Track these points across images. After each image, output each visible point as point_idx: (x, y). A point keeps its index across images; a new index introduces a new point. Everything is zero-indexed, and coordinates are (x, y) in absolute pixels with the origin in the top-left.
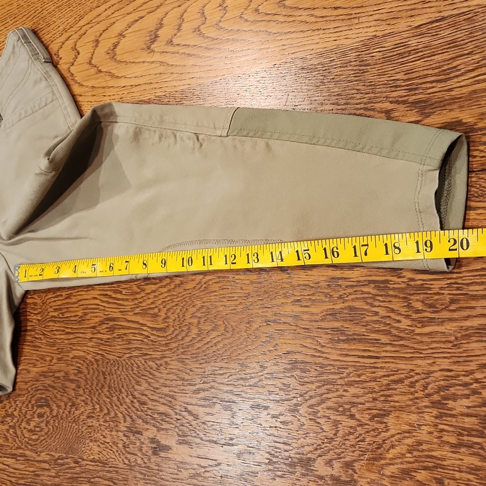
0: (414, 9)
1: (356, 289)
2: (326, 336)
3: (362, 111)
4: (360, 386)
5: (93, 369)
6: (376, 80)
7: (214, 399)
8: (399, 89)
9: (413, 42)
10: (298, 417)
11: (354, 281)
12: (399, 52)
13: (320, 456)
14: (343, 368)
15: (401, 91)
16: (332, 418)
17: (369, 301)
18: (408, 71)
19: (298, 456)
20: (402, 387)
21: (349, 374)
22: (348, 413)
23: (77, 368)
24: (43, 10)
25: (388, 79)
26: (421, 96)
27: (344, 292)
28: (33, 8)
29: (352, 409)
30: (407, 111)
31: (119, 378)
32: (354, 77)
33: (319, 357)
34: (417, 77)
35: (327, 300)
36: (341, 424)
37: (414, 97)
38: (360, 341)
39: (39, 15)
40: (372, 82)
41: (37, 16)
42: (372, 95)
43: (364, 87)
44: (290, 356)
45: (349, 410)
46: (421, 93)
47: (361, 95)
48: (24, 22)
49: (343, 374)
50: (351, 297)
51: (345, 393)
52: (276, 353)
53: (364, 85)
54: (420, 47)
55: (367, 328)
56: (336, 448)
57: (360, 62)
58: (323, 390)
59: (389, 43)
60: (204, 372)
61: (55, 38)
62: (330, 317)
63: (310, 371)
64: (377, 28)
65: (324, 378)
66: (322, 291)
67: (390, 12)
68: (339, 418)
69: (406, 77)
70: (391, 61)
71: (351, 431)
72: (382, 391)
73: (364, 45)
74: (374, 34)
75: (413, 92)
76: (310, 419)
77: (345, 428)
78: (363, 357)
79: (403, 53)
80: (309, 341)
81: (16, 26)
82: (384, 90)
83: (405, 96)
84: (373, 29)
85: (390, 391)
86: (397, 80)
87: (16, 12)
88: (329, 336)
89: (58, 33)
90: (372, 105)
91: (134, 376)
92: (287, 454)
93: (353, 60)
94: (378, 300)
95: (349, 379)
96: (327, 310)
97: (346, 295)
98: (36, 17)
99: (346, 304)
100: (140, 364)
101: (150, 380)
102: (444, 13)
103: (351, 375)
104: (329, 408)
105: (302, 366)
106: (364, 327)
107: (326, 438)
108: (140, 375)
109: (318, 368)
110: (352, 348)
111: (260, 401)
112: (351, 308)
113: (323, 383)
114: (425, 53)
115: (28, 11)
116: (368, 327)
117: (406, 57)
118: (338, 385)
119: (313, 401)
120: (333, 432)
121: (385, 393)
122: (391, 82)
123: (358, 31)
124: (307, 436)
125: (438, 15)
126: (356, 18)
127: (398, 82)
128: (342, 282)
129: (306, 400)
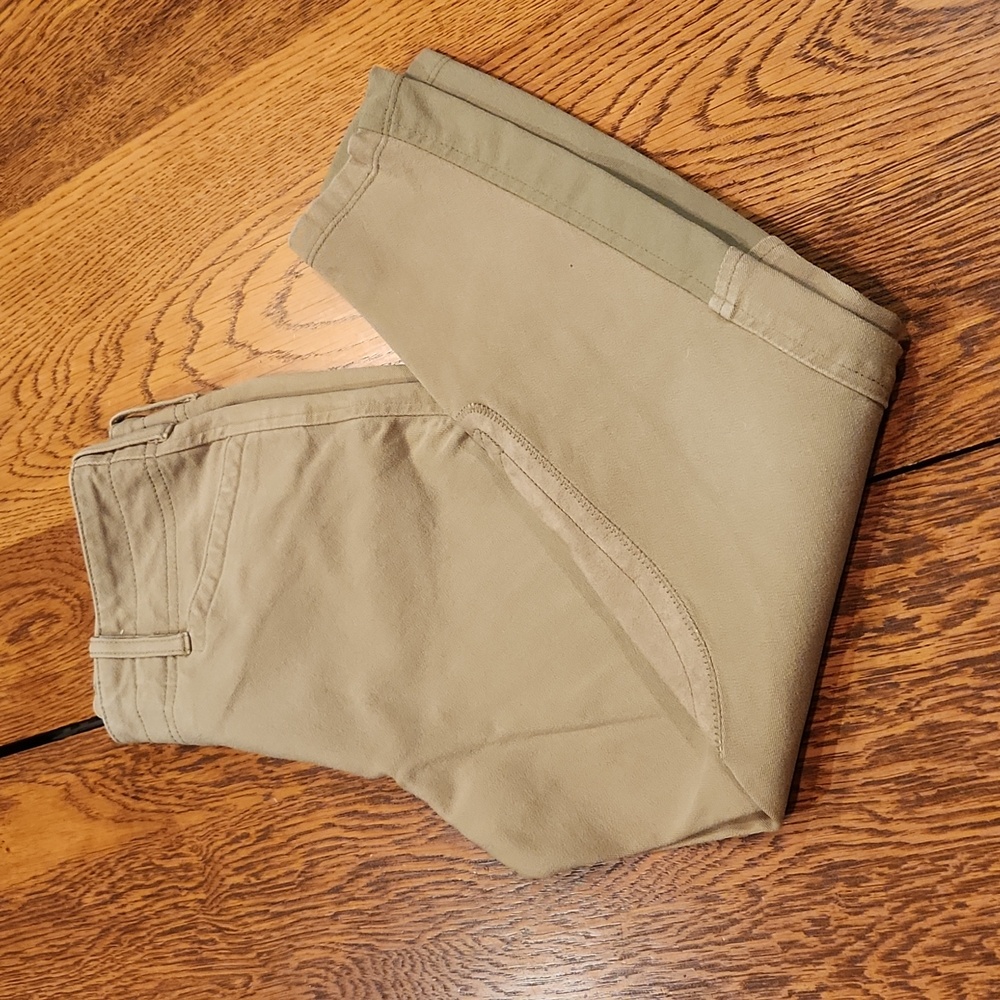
0: (929, 111)
1: (934, 685)
2: (884, 798)
4: (992, 888)
5: (352, 982)
6: (878, 259)
7: (654, 988)
8: (932, 267)
9: (941, 173)
10: (864, 986)
11: (925, 670)
12: (915, 197)
14: (941, 859)
15: (937, 272)
16: (943, 972)
17: (968, 704)
18: (944, 229)
21: (960, 868)
22: (977, 953)
23: (314, 988)
24: (104, 256)
25: (905, 252)
26: (983, 273)
27: (908, 696)
28: (80, 257)
29: (984, 942)
30: (962, 306)
31: (419, 988)
33: (882, 845)
34: (966, 238)
35: (872, 720)
36: (967, 979)
37: (969, 278)
38: (969, 791)
39: (96, 268)
40: (870, 264)
41: (93, 270)
44: (816, 859)
45: (979, 945)
46: (983, 267)
48: (63, 288)
49: (946, 870)
50: (926, 704)
51: (959, 912)
54: (957, 179)
55: (977, 761)
58: (908, 914)
59: (891, 185)
60: (619, 934)
61: (141, 307)
62: (889, 756)
63: (868, 880)
64: (858, 161)
65: (905, 887)
66: (856, 704)
68: (957, 968)
69: (940, 243)
70: (903, 217)
71: (994, 990)
74: (853, 172)
75: (965, 268)
76: (892, 985)
77: (978, 987)
78: (983, 825)
79: (925, 197)
80: (850, 815)
81: (48, 299)
83: (950, 279)
84: (848, 163)
86: (925, 250)
87: (44, 269)
88: (896, 796)
89: (148, 294)
91: (454, 977)
94: (989, 698)
95: (962, 879)
96: (879, 741)
97: (914, 703)
98: (89, 273)
99: (919, 721)
100: (462, 948)
101: (493, 979)
102: (993, 107)
103: (965, 870)
104: (930, 952)
105: (845, 873)
106: (972, 762)
108: (467, 971)
109: (886, 870)
110: (954, 809)
111: (767, 969)
112: (931, 727)
113: (904, 899)
114: (972, 188)
115: (69, 266)
116: (981, 759)
117: (933, 203)
118: (940, 896)
119: (889, 944)
122: (912, 258)
125: (983, 113)
127: (928, 254)
128: (897, 677)
129: (875, 945)
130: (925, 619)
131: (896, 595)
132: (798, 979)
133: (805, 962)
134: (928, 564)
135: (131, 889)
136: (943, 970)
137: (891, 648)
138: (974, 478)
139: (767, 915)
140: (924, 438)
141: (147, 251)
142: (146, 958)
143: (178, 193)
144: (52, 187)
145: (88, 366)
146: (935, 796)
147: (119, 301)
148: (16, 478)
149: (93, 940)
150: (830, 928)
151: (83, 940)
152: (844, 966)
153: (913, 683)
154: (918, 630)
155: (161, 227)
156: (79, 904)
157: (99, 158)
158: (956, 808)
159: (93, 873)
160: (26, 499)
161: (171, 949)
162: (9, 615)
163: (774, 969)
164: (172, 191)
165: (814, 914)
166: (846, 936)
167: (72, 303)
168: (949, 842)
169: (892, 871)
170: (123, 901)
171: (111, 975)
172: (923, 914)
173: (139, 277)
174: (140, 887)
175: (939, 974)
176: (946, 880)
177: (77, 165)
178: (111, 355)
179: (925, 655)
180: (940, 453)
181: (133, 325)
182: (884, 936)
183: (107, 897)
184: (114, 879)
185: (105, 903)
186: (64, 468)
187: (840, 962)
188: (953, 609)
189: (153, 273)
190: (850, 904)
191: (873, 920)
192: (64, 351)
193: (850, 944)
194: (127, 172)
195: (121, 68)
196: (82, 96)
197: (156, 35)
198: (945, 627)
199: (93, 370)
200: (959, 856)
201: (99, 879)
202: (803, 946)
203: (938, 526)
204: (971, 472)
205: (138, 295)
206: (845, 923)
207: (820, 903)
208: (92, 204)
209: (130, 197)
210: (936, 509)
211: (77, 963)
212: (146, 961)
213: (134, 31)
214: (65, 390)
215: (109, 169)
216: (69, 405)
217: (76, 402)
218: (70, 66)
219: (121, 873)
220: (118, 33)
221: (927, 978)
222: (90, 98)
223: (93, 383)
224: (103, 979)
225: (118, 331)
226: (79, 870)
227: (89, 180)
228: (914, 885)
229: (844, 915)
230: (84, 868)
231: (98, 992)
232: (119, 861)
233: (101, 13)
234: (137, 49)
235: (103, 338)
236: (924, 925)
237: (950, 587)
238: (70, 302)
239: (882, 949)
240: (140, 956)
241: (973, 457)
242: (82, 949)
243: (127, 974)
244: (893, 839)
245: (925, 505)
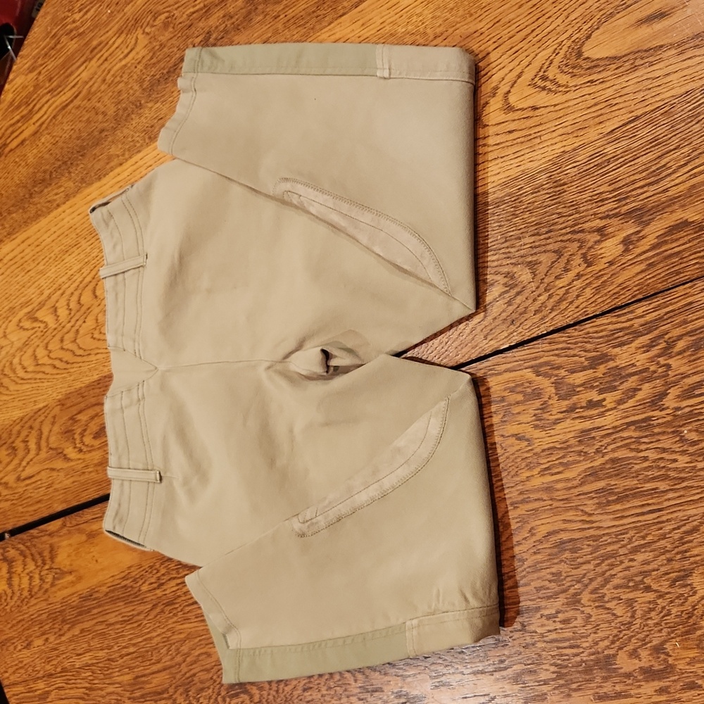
0: (601, 115)
1: (614, 437)
2: (591, 502)
3: (569, 236)
4: (649, 549)
8: (607, 202)
9: (610, 149)
10: (581, 609)
11: (609, 429)
12: (596, 163)
13: (621, 648)
14: (621, 534)
15: (609, 205)
17: (633, 447)
18: (611, 180)
19: (592, 657)
20: (698, 536)
21: (630, 539)
22: (642, 586)
25: (591, 194)
26: (633, 205)
27: (600, 444)
29: (645, 580)
30: (623, 223)
32: (551, 200)
33: (589, 528)
34: (623, 186)
36: (636, 601)
37: (626, 208)
38: (635, 496)
40: (573, 201)
42: (577, 216)
43: (565, 209)
44: (553, 539)
45: (642, 582)
46: (633, 201)
47: (564, 219)
49: (624, 541)
50: (610, 448)
51: (631, 564)
52: (534, 539)
53: (565, 207)
54: (618, 152)
55: (638, 478)
56: (638, 633)
57: (554, 183)
58: (604, 567)
59: (582, 156)
62: (591, 478)
63: (582, 549)
64: (564, 143)
65: (602, 552)
66: (572, 450)
67: (575, 124)
68: (631, 596)
69: (611, 188)
70: (589, 175)
71: (651, 606)
72: (675, 547)
73: (554, 164)
74: (562, 150)
75: (624, 202)
76: (596, 607)
77: (642, 605)
78: (643, 514)
79: (601, 163)
80: (571, 513)
82: (590, 207)
83: (615, 209)
84: (560, 145)
85: (686, 545)
86: (601, 193)
88: (596, 501)
90: (580, 226)
92: (578, 659)
93: (545, 183)
94: (644, 442)
95: (632, 545)
96: (585, 471)
97: (603, 448)
99: (607, 458)
102: (636, 112)
103: (634, 539)
104: (616, 587)
105: (569, 546)
106: (635, 479)
107: (622, 625)
112: (613, 461)
113: (601, 558)
114: (626, 158)
116: (640, 477)
117: (606, 166)
118: (620, 555)
119: (594, 585)
120: (629, 614)
121: (681, 549)
122: (595, 197)
123: (542, 151)
124: (598, 629)
125: (630, 115)
126: (536, 137)
128: (594, 434)
129: (586, 586)
130: (608, 400)
131: (592, 387)
132: (546, 608)
133: (549, 598)
134: (608, 369)
135: (169, 580)
136: (623, 597)
137: (591, 417)
138: (631, 320)
139: (528, 573)
140: (605, 298)
142: (179, 620)
144: (112, 169)
146: (617, 499)
148: (96, 341)
149: (149, 611)
150: (562, 577)
151: (142, 612)
152: (570, 598)
153: (603, 437)
154: (605, 406)
156: (140, 590)
157: (139, 151)
158: (628, 505)
159: (146, 572)
160: (102, 353)
161: (194, 613)
162: (93, 422)
163: (532, 603)
165: (553, 570)
166: (571, 581)
168: (625, 525)
169: (595, 543)
170: (165, 587)
171: (159, 631)
172: (612, 566)
174: (174, 578)
175: (622, 599)
176: (624, 546)
177: (127, 156)
179: (609, 420)
180: (614, 307)
182: (591, 580)
183: (155, 585)
184: (159, 575)
185: (155, 589)
187: (568, 596)
188: (623, 394)
190: (572, 563)
191: (585, 572)
193: (573, 586)
194: (155, 159)
195: (150, 98)
196: (129, 115)
197: (171, 79)
198: (619, 404)
200: (630, 532)
201: (151, 575)
202: (548, 588)
203: (614, 347)
204: (630, 316)
206: (570, 574)
207: (556, 564)
210: (612, 338)
211: (139, 625)
212: (179, 622)
213: (158, 77)
218: (121, 98)
219: (163, 571)
220: (148, 78)
221: (615, 602)
222: (133, 116)
224: (154, 634)
226: (139, 570)
228: (607, 550)
229: (569, 570)
230: (142, 569)
231: (152, 642)
232: (162, 564)
233: (138, 67)
234: (159, 87)
236: (613, 572)
237: (621, 381)
239: (591, 587)
240: (175, 619)
241: (631, 308)
242: (141, 617)
243: (168, 630)
244: (594, 525)
245: (606, 336)
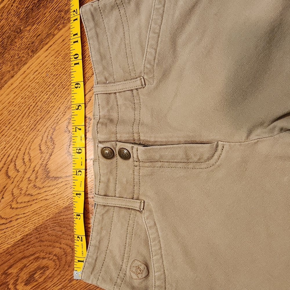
24: (36, 103)
28: (26, 106)
41: (33, 111)
48: (20, 122)
81: (14, 129)
87: (9, 117)
115: (21, 112)
141: (57, 95)
143: (66, 66)
145: (39, 152)
147: (48, 120)
155: (61, 83)
164: (63, 66)
167: (26, 127)
173: (56, 107)
178: (49, 144)
181: (57, 128)
186: (37, 199)
189: (62, 103)
192: (26, 149)
199: (42, 153)
205: (57, 114)
208: (26, 83)
209: (44, 75)
214: (30, 165)
215: (31, 66)
216: (34, 171)
217: (36, 169)
223: (43, 158)
225: (50, 133)
227: (23, 74)
235: (44, 138)
238: (25, 127)
